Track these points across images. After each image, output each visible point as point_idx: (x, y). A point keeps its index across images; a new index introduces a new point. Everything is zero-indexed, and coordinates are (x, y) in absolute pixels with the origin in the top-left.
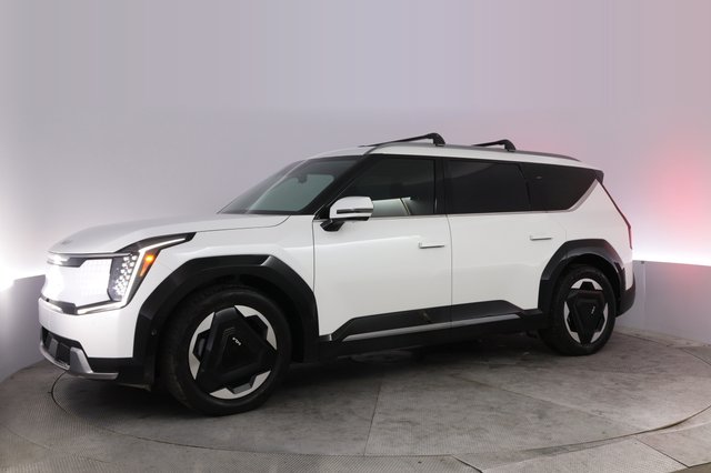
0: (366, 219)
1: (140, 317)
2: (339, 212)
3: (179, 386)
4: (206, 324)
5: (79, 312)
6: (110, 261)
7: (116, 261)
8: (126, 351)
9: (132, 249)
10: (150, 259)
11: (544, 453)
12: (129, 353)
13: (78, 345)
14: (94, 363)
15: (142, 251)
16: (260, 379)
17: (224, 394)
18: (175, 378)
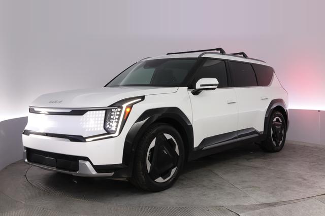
0: (214, 89)
1: (126, 143)
2: (201, 86)
3: (143, 177)
4: (153, 144)
5: (87, 140)
6: (104, 112)
7: (108, 111)
8: (119, 160)
9: (119, 104)
10: (128, 110)
11: (270, 206)
12: (120, 161)
13: (86, 159)
14: (97, 168)
15: (124, 106)
16: (173, 171)
17: (160, 180)
18: (142, 173)
